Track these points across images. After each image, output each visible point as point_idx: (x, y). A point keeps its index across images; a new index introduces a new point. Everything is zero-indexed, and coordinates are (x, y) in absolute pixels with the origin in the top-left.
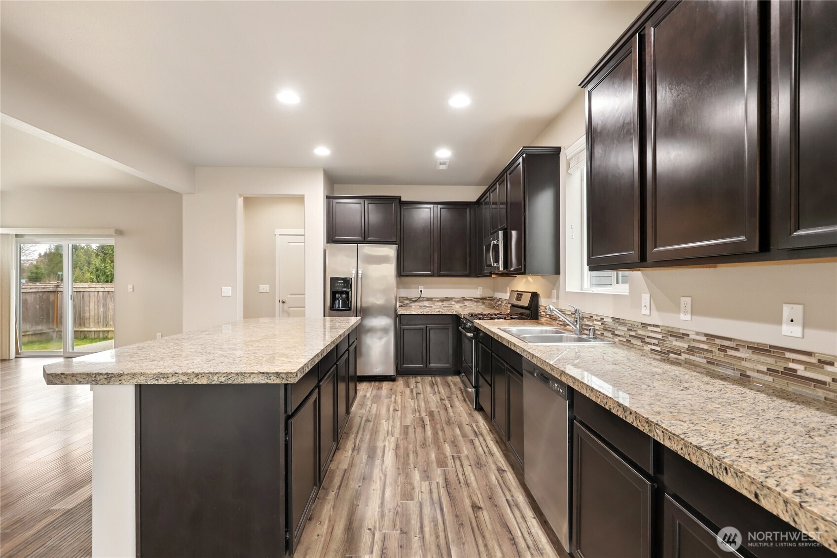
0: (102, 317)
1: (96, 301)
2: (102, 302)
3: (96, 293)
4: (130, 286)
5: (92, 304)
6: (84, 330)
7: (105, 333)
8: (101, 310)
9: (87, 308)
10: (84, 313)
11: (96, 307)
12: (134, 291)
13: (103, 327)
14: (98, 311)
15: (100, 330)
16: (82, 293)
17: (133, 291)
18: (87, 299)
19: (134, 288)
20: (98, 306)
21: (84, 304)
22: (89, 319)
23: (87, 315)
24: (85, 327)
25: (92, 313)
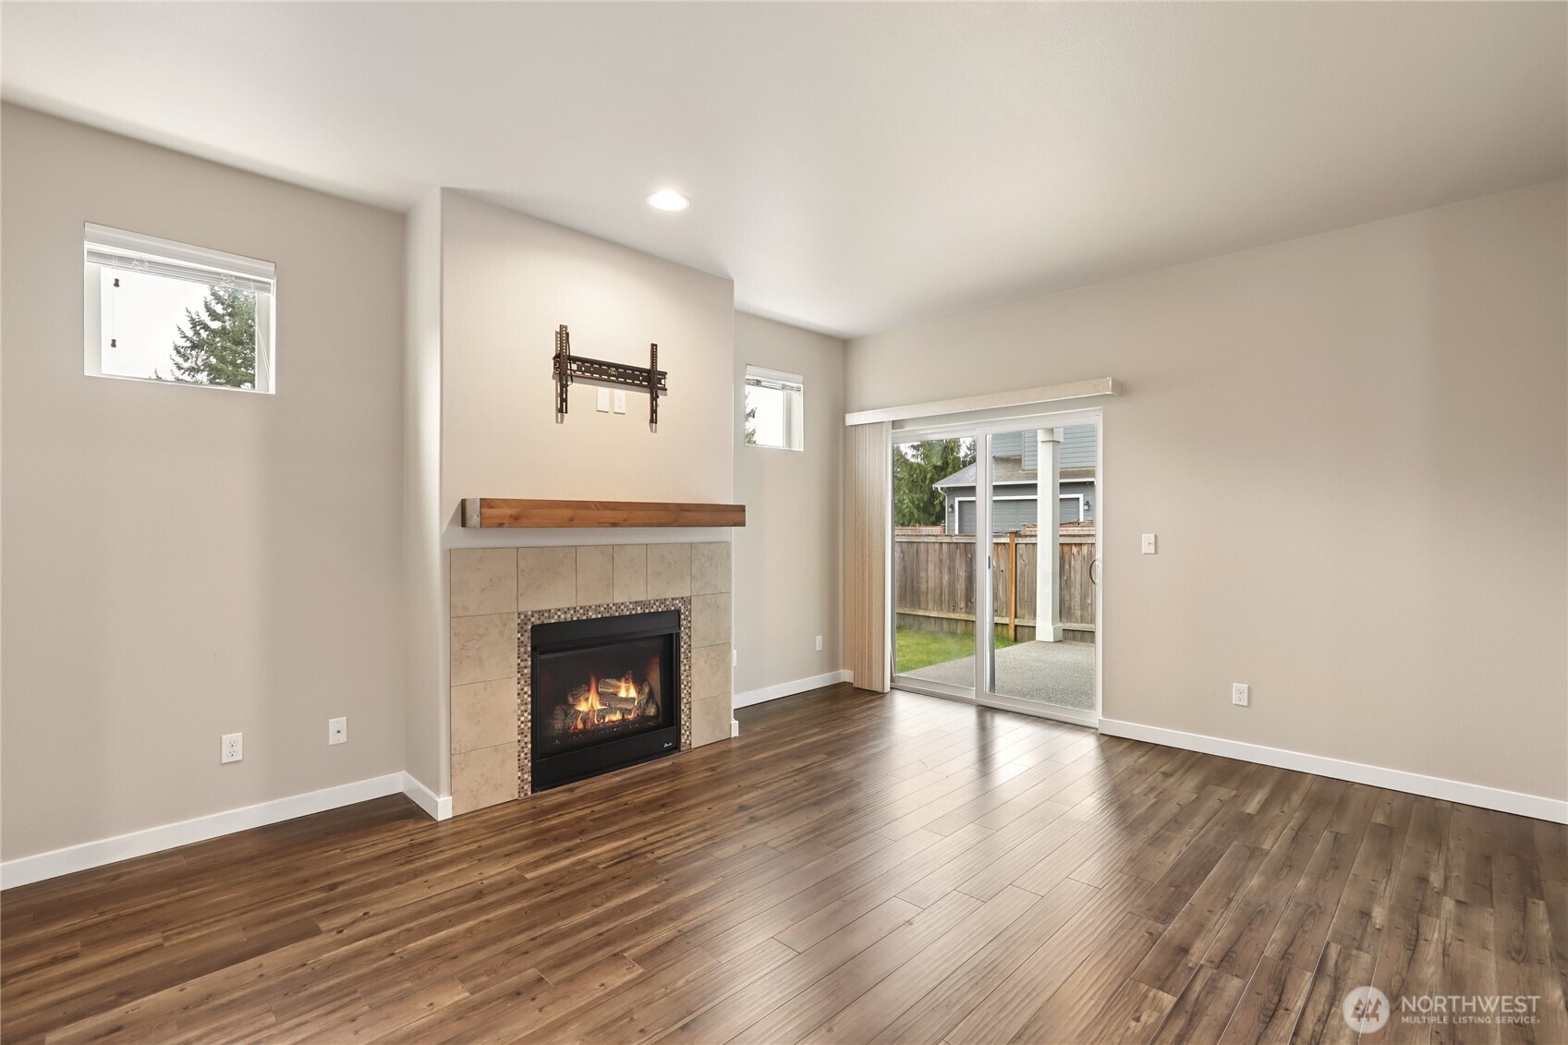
0: (946, 592)
1: (938, 561)
2: (946, 563)
3: (937, 546)
4: (1147, 539)
5: (931, 567)
6: (919, 614)
7: (952, 622)
8: (946, 578)
9: (923, 574)
10: (919, 582)
11: (937, 571)
12: (1159, 550)
13: (949, 611)
14: (941, 579)
15: (944, 616)
16: (915, 545)
17: (1156, 552)
18: (923, 555)
19: (1159, 543)
20: (941, 572)
21: (918, 565)
22: (927, 594)
23: (923, 587)
24: (920, 608)
25: (931, 584)
